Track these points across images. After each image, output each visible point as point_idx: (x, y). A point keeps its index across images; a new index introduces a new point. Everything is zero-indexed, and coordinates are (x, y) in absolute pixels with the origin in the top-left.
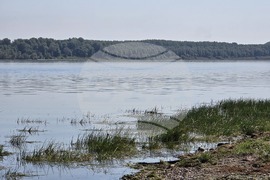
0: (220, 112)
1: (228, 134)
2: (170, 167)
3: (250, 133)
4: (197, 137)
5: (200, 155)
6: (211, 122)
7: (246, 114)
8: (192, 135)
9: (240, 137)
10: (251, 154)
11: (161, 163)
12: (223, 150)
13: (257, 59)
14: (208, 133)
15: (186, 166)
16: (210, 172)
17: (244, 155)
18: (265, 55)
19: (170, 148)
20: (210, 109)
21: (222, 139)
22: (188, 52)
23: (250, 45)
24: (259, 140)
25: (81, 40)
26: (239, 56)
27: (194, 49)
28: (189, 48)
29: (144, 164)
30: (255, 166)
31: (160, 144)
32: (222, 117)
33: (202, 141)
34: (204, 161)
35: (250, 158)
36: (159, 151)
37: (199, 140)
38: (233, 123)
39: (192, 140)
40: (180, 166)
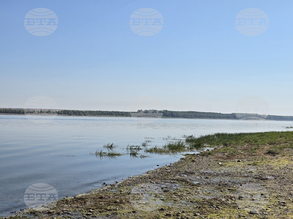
0: (215, 137)
1: (218, 145)
2: (197, 156)
3: (226, 145)
4: (207, 146)
5: (208, 152)
6: (212, 140)
7: (224, 138)
8: (205, 145)
9: (222, 146)
10: (226, 152)
11: (194, 154)
12: (216, 150)
13: (228, 119)
14: (211, 144)
15: (203, 156)
16: (211, 158)
17: (224, 152)
18: (231, 117)
19: (197, 149)
20: (211, 136)
21: (216, 147)
22: (204, 116)
23: (226, 114)
24: (229, 147)
25: (166, 111)
26: (222, 118)
27: (206, 115)
28: (204, 114)
29: (188, 154)
30: (228, 157)
31: (194, 148)
32: (216, 139)
33: (209, 147)
34: (209, 154)
35: (226, 154)
36: (193, 150)
37: (208, 147)
38: (220, 141)
39: (205, 147)
40: (201, 156)
